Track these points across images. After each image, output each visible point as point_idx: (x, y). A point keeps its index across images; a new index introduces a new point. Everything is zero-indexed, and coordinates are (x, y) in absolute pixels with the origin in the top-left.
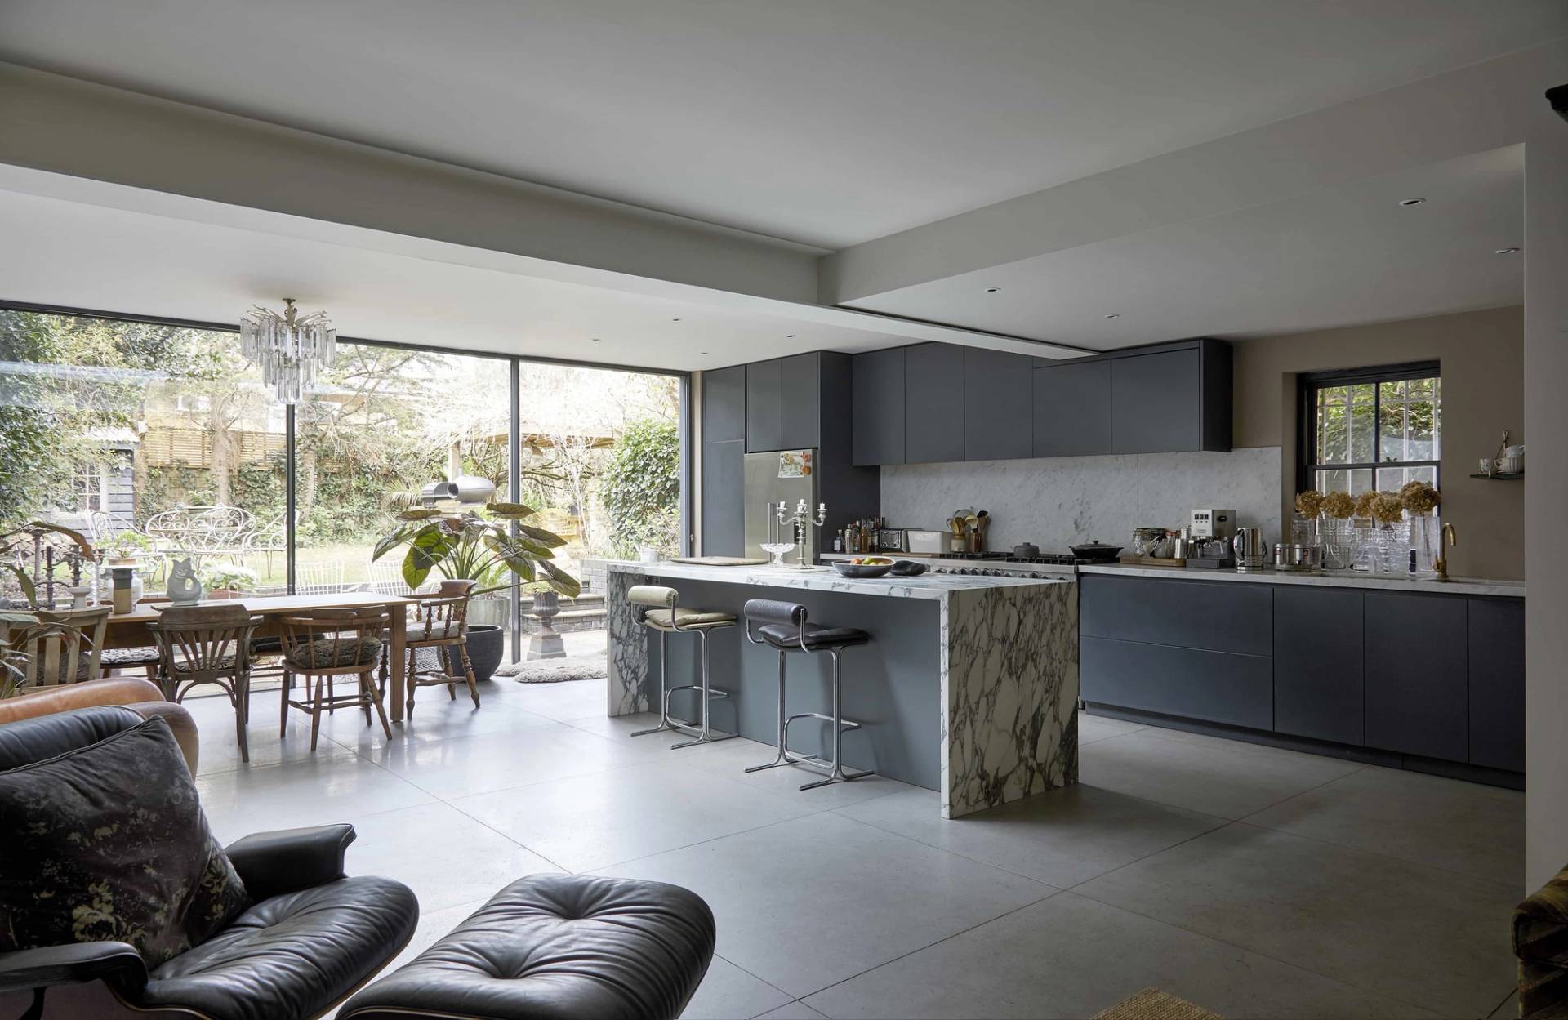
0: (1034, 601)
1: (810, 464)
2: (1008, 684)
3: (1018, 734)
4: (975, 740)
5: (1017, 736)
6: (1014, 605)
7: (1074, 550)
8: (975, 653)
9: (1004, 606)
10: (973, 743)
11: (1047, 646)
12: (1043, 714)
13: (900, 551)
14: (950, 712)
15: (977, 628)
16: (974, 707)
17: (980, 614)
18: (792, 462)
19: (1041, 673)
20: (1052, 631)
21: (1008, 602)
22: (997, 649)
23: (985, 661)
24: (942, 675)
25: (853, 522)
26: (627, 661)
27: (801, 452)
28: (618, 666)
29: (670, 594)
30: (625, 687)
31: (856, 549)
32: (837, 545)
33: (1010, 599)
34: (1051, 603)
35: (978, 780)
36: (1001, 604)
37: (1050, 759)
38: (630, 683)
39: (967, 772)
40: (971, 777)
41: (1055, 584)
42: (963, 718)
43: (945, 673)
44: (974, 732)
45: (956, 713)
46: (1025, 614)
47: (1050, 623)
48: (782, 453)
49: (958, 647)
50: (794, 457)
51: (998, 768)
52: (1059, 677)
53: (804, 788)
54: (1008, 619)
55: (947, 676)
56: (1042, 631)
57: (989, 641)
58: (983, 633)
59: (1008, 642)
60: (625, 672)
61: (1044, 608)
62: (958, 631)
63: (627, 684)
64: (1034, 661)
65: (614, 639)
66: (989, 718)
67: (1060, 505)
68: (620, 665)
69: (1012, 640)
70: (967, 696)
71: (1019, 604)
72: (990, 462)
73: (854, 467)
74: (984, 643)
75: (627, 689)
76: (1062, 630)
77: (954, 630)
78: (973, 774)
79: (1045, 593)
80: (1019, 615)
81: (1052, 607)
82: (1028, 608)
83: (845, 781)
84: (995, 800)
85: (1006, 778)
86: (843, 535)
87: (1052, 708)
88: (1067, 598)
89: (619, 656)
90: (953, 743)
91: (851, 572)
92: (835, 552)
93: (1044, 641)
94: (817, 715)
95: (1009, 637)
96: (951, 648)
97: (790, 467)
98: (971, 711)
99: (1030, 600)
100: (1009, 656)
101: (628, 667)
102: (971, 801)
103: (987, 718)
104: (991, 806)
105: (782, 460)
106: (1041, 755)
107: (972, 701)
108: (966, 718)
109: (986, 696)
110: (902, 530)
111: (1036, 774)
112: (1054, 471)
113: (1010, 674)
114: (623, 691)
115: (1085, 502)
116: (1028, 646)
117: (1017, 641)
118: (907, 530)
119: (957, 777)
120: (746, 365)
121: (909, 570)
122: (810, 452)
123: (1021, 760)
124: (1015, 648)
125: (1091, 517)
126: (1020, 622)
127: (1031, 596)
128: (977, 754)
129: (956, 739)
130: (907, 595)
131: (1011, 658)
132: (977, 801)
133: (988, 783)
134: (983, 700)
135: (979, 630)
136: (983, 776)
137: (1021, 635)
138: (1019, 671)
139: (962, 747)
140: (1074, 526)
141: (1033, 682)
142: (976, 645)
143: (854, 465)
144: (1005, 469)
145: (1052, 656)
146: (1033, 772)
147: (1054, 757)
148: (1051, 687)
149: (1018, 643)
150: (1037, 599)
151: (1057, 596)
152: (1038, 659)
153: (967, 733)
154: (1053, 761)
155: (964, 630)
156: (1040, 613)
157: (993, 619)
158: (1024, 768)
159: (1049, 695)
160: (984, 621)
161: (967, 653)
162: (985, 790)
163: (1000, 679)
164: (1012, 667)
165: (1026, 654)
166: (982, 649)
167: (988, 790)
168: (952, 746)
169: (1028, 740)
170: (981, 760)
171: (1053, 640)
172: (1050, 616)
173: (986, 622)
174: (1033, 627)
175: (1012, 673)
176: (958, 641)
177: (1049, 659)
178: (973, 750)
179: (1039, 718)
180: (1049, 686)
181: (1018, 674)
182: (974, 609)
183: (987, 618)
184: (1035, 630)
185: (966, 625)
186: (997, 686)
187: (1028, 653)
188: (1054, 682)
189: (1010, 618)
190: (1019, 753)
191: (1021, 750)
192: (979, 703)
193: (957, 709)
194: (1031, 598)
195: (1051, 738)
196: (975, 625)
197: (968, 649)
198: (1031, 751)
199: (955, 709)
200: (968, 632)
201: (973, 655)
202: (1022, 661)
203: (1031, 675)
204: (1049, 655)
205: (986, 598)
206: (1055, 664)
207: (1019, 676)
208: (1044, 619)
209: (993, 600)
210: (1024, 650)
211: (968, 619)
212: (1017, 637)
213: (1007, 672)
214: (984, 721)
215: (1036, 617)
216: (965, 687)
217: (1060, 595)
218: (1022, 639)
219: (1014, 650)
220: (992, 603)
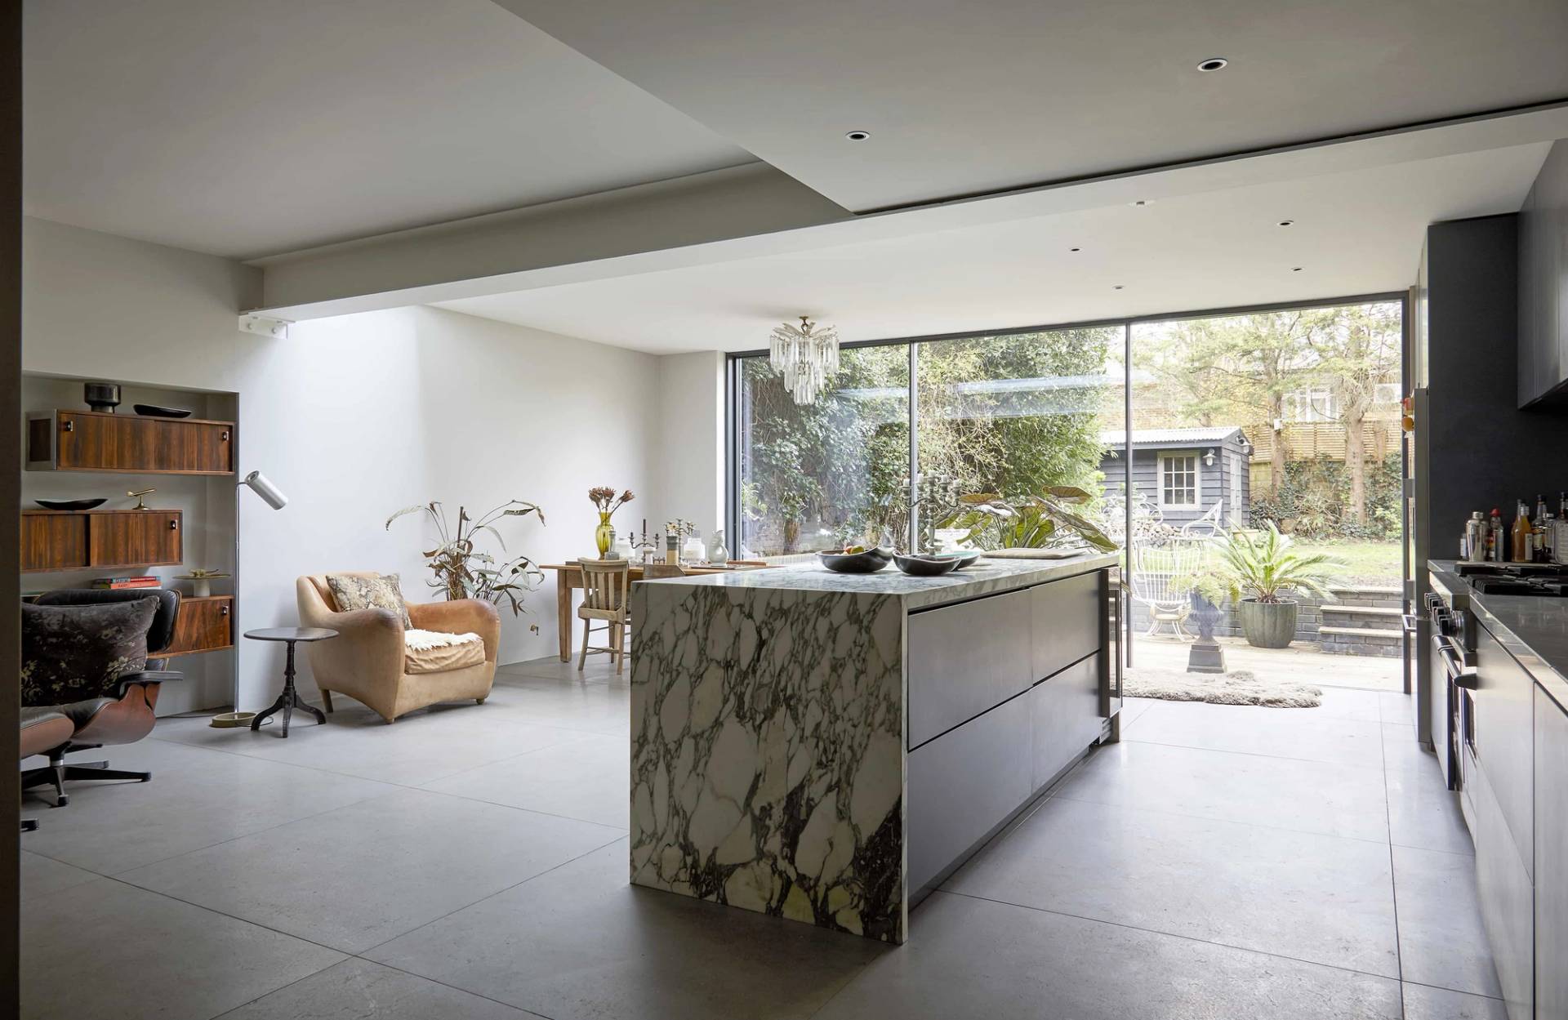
0: (792, 616)
2: (733, 730)
3: (757, 812)
4: (674, 793)
5: (753, 815)
6: (750, 616)
8: (674, 674)
9: (729, 615)
10: (671, 796)
11: (822, 691)
12: (809, 799)
14: (631, 741)
15: (678, 639)
16: (672, 746)
17: (683, 621)
19: (808, 733)
20: (834, 669)
21: (736, 610)
22: (715, 675)
23: (693, 688)
33: (741, 606)
34: (831, 624)
35: (676, 851)
36: (723, 611)
37: (828, 877)
39: (660, 832)
40: (665, 841)
41: (843, 593)
42: (654, 756)
44: (671, 783)
45: (641, 746)
46: (772, 632)
47: (828, 654)
49: (645, 660)
51: (715, 849)
52: (851, 747)
54: (738, 635)
56: (811, 667)
57: (701, 662)
58: (690, 646)
59: (735, 669)
61: (814, 628)
62: (646, 637)
64: (792, 710)
66: (700, 770)
69: (744, 666)
70: (660, 728)
71: (759, 616)
74: (691, 660)
76: (860, 673)
77: (640, 634)
78: (669, 838)
79: (818, 605)
80: (759, 632)
81: (833, 632)
82: (778, 624)
84: (707, 892)
85: (731, 870)
87: (833, 795)
88: (872, 621)
90: (637, 784)
93: (815, 681)
95: (738, 661)
96: (635, 658)
98: (667, 751)
99: (784, 613)
100: (738, 689)
102: (668, 873)
103: (695, 767)
104: (701, 896)
106: (806, 864)
107: (671, 736)
108: (658, 758)
109: (695, 737)
111: (794, 889)
113: (741, 717)
116: (778, 683)
117: (754, 672)
119: (642, 832)
123: (761, 855)
124: (750, 679)
126: (762, 644)
127: (785, 606)
128: (678, 814)
129: (641, 780)
131: (743, 694)
132: (676, 879)
133: (695, 864)
134: (688, 744)
135: (681, 643)
136: (687, 848)
137: (763, 664)
138: (759, 718)
139: (652, 794)
141: (790, 741)
142: (676, 662)
143: (1518, 405)
145: (835, 710)
146: (787, 885)
147: (838, 877)
148: (832, 761)
149: (759, 673)
150: (799, 614)
151: (848, 613)
152: (801, 709)
153: (660, 779)
154: (836, 884)
155: (655, 637)
156: (806, 635)
157: (707, 631)
158: (768, 870)
159: (826, 773)
160: (691, 632)
161: (659, 669)
162: (691, 871)
163: (721, 719)
164: (746, 708)
165: (774, 696)
166: (688, 669)
167: (696, 872)
168: (636, 788)
169: (777, 829)
170: (684, 824)
171: (837, 685)
172: (830, 644)
173: (694, 632)
174: (789, 657)
175: (744, 717)
176: (644, 650)
177: (826, 714)
178: (669, 806)
179: (803, 802)
180: (827, 758)
181: (758, 723)
182: (673, 612)
183: (696, 627)
184: (795, 662)
185: (658, 631)
186: (715, 729)
187: (779, 695)
188: (838, 754)
189: (742, 635)
190: (758, 842)
191: (763, 840)
192: (680, 745)
193: (644, 741)
194: (785, 610)
195: (831, 844)
196: (675, 634)
197: (662, 666)
198: (785, 849)
199: (641, 741)
200: (663, 641)
201: (671, 676)
202: (764, 704)
203: (784, 730)
204: (826, 708)
205: (695, 599)
206: (839, 726)
207: (760, 726)
208: (815, 646)
209: (708, 604)
210: (771, 688)
211: (663, 624)
212: (754, 665)
213: (735, 714)
214: (691, 772)
215: (797, 642)
216: (657, 715)
217: (854, 613)
218: (765, 671)
219: (748, 685)
220: (705, 607)
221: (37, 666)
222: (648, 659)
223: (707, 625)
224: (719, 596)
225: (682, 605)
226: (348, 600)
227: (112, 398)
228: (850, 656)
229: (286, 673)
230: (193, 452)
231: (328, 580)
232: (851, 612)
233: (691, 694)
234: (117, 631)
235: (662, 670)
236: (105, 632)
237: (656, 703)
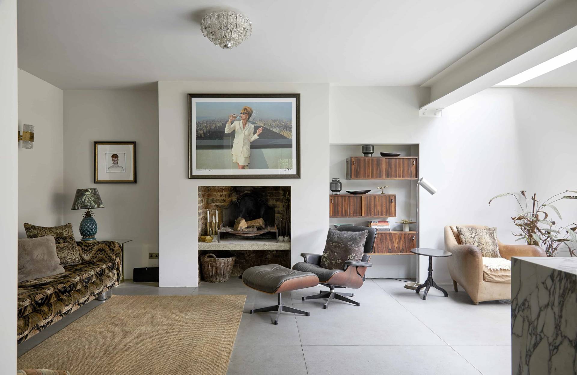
36: (573, 296)
49: (519, 319)
58: (549, 319)
62: (520, 301)
77: (517, 298)
135: (542, 314)
142: (539, 329)
155: (526, 303)
157: (561, 311)
160: (550, 307)
161: (529, 330)
173: (552, 309)
176: (519, 311)
182: (537, 287)
183: (553, 305)
185: (528, 300)
196: (539, 307)
200: (530, 308)
201: (536, 338)
205: (553, 280)
209: (562, 287)
211: (531, 295)
216: (527, 366)
220: (560, 289)
221: (329, 253)
222: (521, 319)
223: (562, 305)
224: (570, 283)
225: (543, 283)
226: (465, 238)
227: (370, 151)
229: (428, 270)
230: (400, 171)
231: (457, 228)
233: (550, 360)
234: (352, 243)
235: (530, 332)
236: (349, 243)
237: (527, 355)
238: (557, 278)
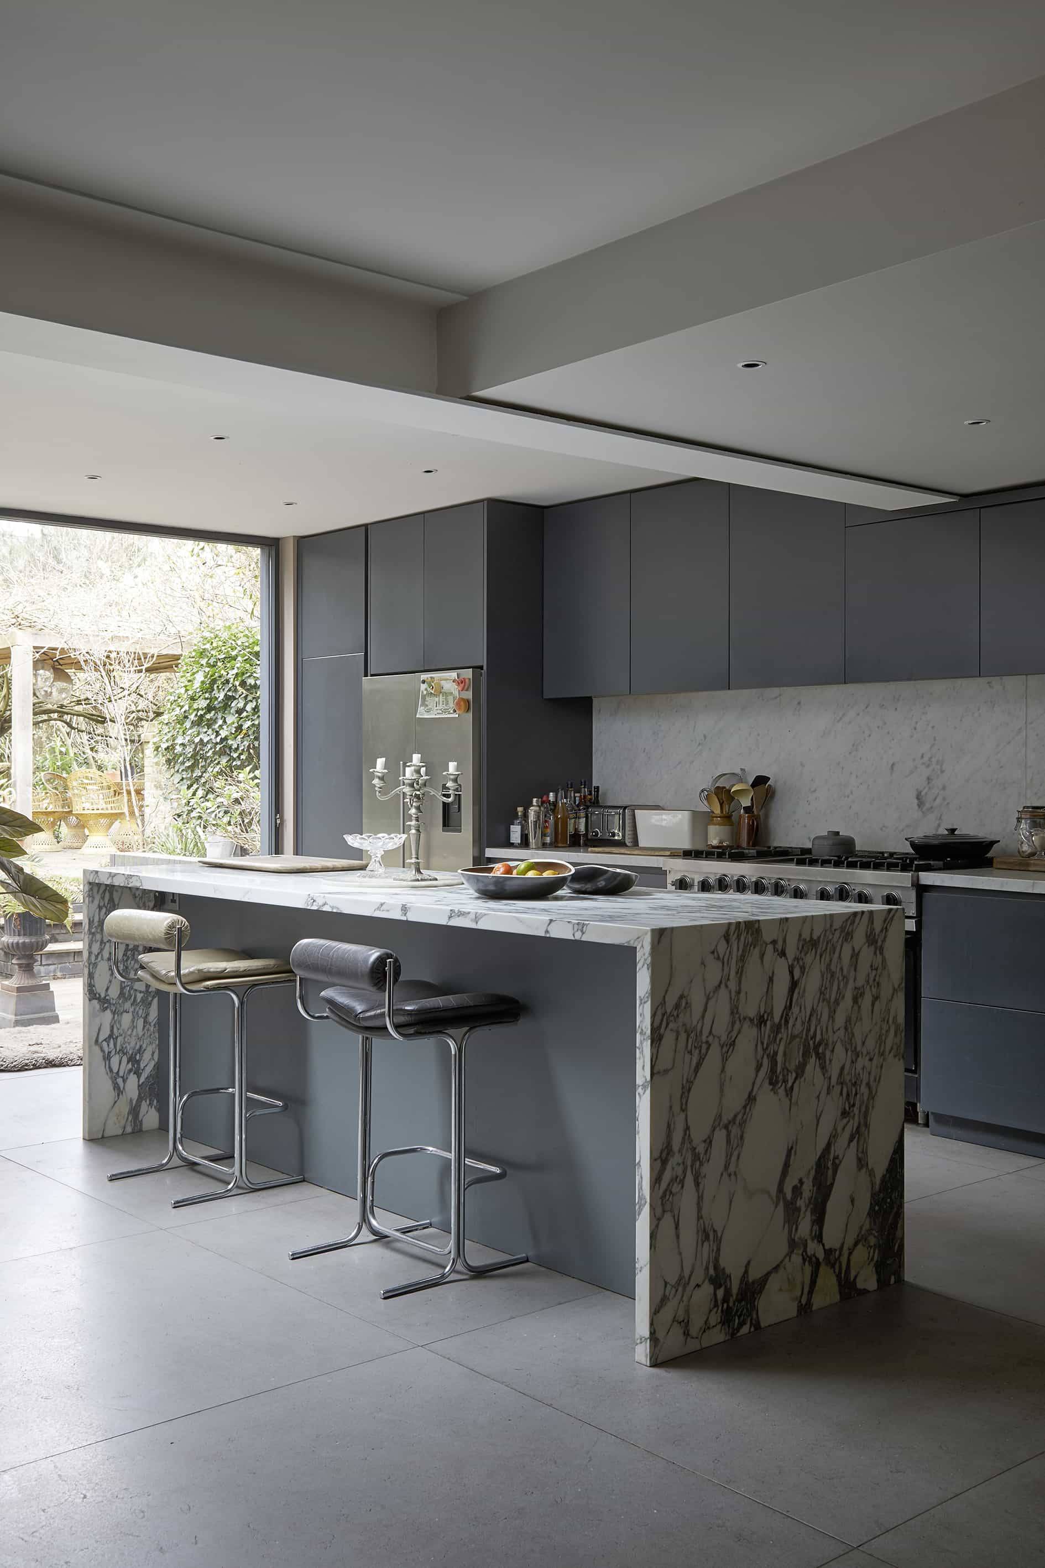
0: (822, 946)
1: (469, 695)
2: (769, 1101)
3: (789, 1196)
4: (704, 1212)
5: (786, 1201)
6: (783, 954)
7: (913, 845)
8: (704, 1047)
9: (762, 956)
10: (700, 1217)
11: (846, 1029)
12: (836, 1158)
13: (621, 844)
14: (653, 1160)
15: (708, 999)
16: (701, 1149)
17: (714, 972)
18: (439, 691)
19: (834, 1081)
20: (855, 1000)
21: (770, 947)
22: (749, 1034)
23: (725, 1059)
24: (640, 1090)
25: (542, 794)
26: (120, 1040)
27: (453, 674)
28: (103, 1051)
29: (172, 926)
30: (116, 1086)
31: (548, 840)
32: (516, 833)
33: (774, 942)
34: (854, 950)
35: (708, 1289)
36: (756, 952)
37: (850, 1242)
38: (124, 1081)
39: (687, 1273)
40: (693, 1284)
41: (863, 912)
42: (679, 1170)
43: (644, 1087)
44: (700, 1198)
45: (664, 1162)
46: (803, 969)
47: (851, 985)
48: (424, 676)
49: (669, 1038)
50: (443, 683)
51: (749, 1263)
52: (868, 1084)
53: (390, 1295)
54: (771, 980)
55: (648, 1092)
56: (837, 1002)
57: (733, 1023)
58: (722, 1005)
59: (768, 1023)
60: (115, 1060)
61: (840, 957)
62: (669, 1007)
63: (120, 1081)
64: (820, 1057)
65: (95, 1002)
66: (732, 1168)
67: (893, 765)
68: (106, 1050)
69: (777, 1020)
70: (687, 1128)
71: (791, 952)
72: (776, 691)
73: (545, 699)
74: (721, 1029)
75: (119, 1091)
76: (876, 998)
77: (663, 1003)
78: (699, 1276)
79: (842, 929)
80: (791, 973)
81: (855, 956)
82: (809, 959)
83: (473, 1278)
84: (741, 1324)
85: (763, 1282)
86: (525, 816)
87: (854, 1144)
88: (884, 940)
89: (105, 1033)
90: (659, 1219)
91: (492, 888)
92: (510, 845)
93: (840, 1019)
94: (431, 1149)
95: (771, 1013)
96: (656, 1038)
97: (437, 699)
98: (696, 1157)
99: (814, 943)
100: (771, 1050)
101: (122, 1051)
102: (697, 1323)
103: (726, 1167)
104: (733, 1335)
105: (423, 687)
106: (832, 1235)
107: (698, 1136)
108: (684, 1172)
109: (726, 1127)
110: (625, 808)
111: (823, 1269)
112: (882, 706)
113: (773, 1083)
114: (113, 1094)
115: (934, 760)
116: (808, 1030)
117: (787, 1022)
118: (633, 808)
119: (666, 1283)
120: (366, 526)
121: (601, 883)
122: (468, 673)
123: (792, 1244)
124: (783, 1034)
125: (944, 788)
126: (794, 985)
127: (815, 936)
128: (707, 1237)
129: (664, 1211)
130: (578, 936)
131: (776, 1053)
132: (707, 1328)
133: (728, 1293)
134: (720, 1137)
135: (711, 1003)
136: (718, 1279)
137: (795, 1010)
138: (791, 1078)
139: (677, 1227)
140: (916, 801)
141: (818, 1097)
142: (705, 1033)
143: (544, 697)
144: (799, 703)
145: (856, 1048)
146: (816, 1265)
147: (858, 1236)
148: (854, 1105)
149: (790, 1025)
150: (827, 943)
151: (867, 934)
152: (828, 1053)
153: (687, 1200)
154: (856, 1244)
155: (682, 1003)
156: (833, 967)
158: (800, 1259)
159: (849, 1122)
160: (723, 986)
162: (723, 1306)
163: (754, 1094)
164: (778, 1072)
165: (804, 1046)
166: (719, 1038)
167: (728, 1306)
168: (657, 1226)
169: (807, 1206)
170: (715, 1249)
171: (857, 1018)
172: (852, 973)
173: (727, 986)
174: (819, 994)
175: (777, 1082)
176: (667, 1025)
177: (849, 1053)
178: (698, 1231)
179: (830, 1164)
180: (849, 1103)
181: (790, 1084)
182: (703, 963)
183: (728, 979)
184: (824, 1000)
185: (686, 994)
186: (748, 1107)
187: (809, 1044)
188: (858, 1096)
189: (775, 978)
190: (790, 1232)
191: (794, 1227)
192: (711, 1142)
193: (668, 1154)
194: (815, 940)
195: (852, 1201)
196: (705, 995)
197: (690, 1040)
198: (814, 1227)
199: (664, 1155)
200: (690, 1006)
201: (700, 1051)
202: (797, 1059)
203: (814, 1085)
204: (848, 1047)
205: (728, 942)
206: (861, 1062)
207: (792, 1088)
208: (840, 978)
209: (741, 946)
210: (802, 1038)
211: (691, 982)
212: (787, 1015)
213: (768, 1081)
214: (722, 1174)
215: (825, 976)
216: (683, 1111)
217: (871, 933)
218: (797, 1018)
219: (781, 1039)
220: (738, 950)
222: (674, 1036)
224: (752, 934)
225: (713, 952)
228: (868, 982)
232: (868, 933)
233: (723, 1070)
235: (689, 1047)
237: (683, 1093)
238: (734, 934)
